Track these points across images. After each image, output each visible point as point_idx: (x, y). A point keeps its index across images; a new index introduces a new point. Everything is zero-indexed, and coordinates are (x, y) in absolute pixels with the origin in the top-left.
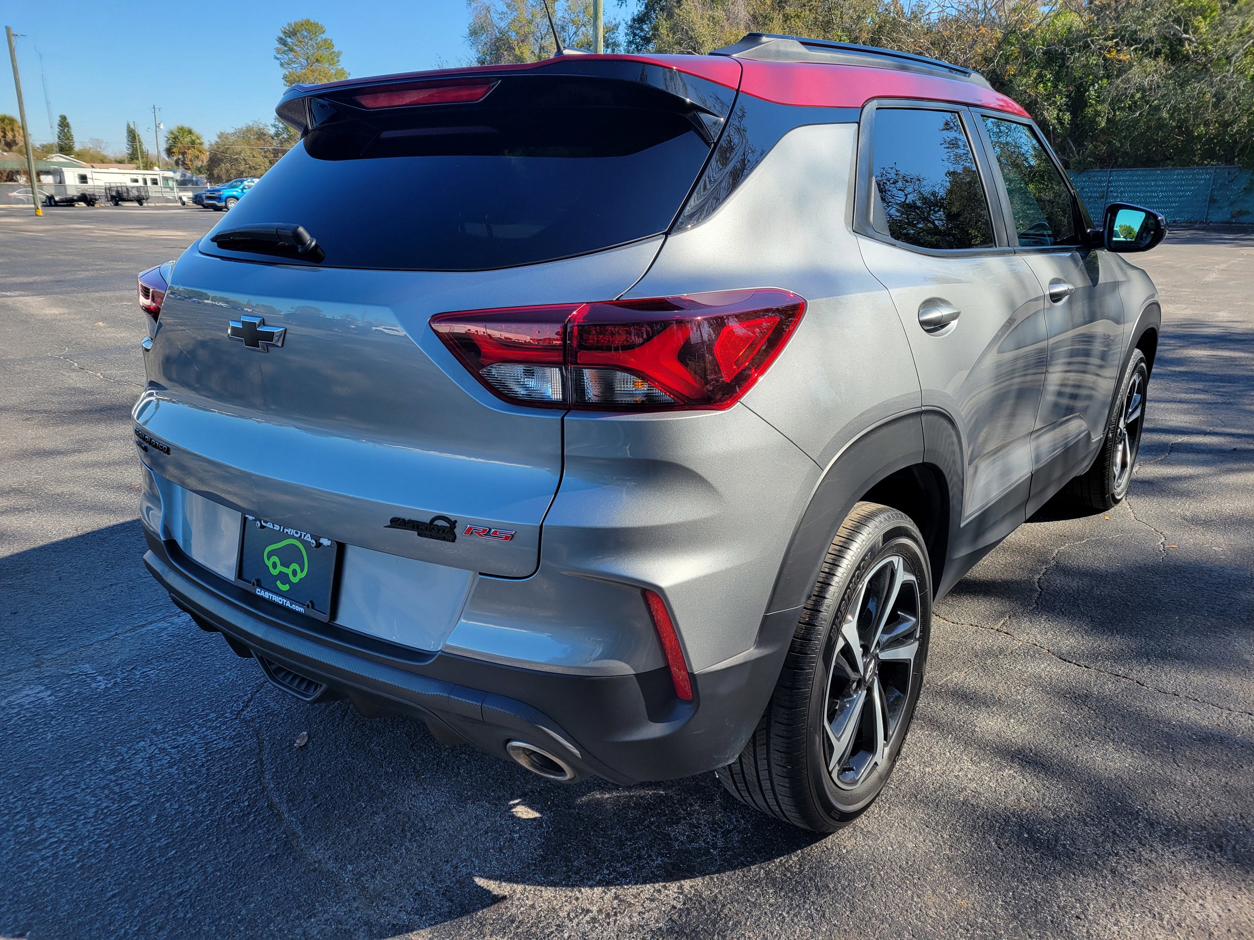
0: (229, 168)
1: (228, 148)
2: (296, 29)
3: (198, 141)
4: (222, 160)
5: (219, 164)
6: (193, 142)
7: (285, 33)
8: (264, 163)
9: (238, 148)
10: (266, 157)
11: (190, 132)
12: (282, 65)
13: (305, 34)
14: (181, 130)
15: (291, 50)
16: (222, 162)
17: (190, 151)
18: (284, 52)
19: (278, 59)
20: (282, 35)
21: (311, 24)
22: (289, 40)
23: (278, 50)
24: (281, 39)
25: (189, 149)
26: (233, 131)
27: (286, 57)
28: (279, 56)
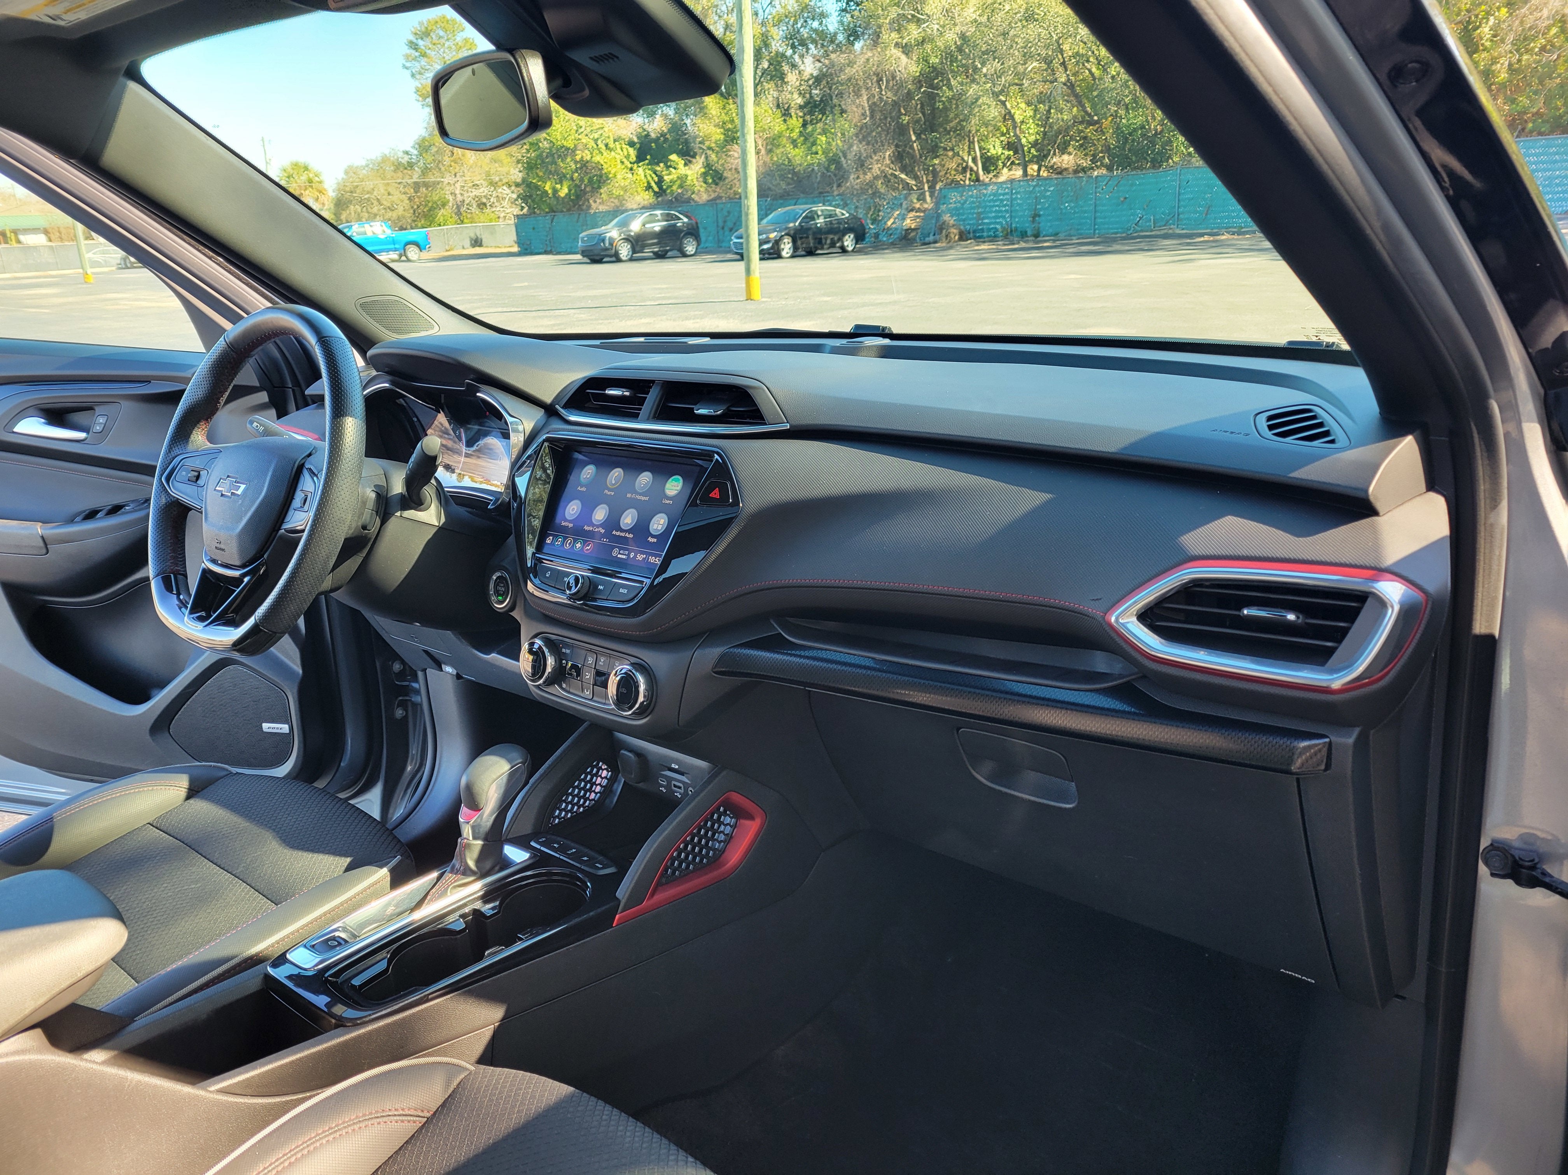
0: (359, 210)
1: (357, 186)
2: (429, 28)
3: (317, 179)
4: (350, 202)
5: (348, 207)
6: (310, 181)
7: (416, 34)
8: (402, 201)
9: (369, 185)
10: (405, 193)
11: (306, 168)
12: (413, 75)
13: (441, 33)
14: (296, 165)
15: (424, 55)
16: (351, 204)
17: (307, 192)
18: (415, 59)
19: (407, 68)
20: (412, 38)
21: (448, 21)
22: (421, 43)
23: (407, 57)
24: (411, 42)
25: (306, 189)
26: (364, 163)
27: (417, 64)
28: (408, 64)
